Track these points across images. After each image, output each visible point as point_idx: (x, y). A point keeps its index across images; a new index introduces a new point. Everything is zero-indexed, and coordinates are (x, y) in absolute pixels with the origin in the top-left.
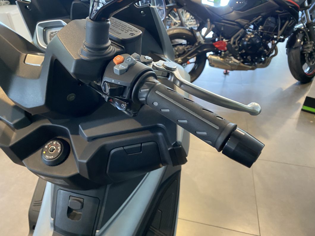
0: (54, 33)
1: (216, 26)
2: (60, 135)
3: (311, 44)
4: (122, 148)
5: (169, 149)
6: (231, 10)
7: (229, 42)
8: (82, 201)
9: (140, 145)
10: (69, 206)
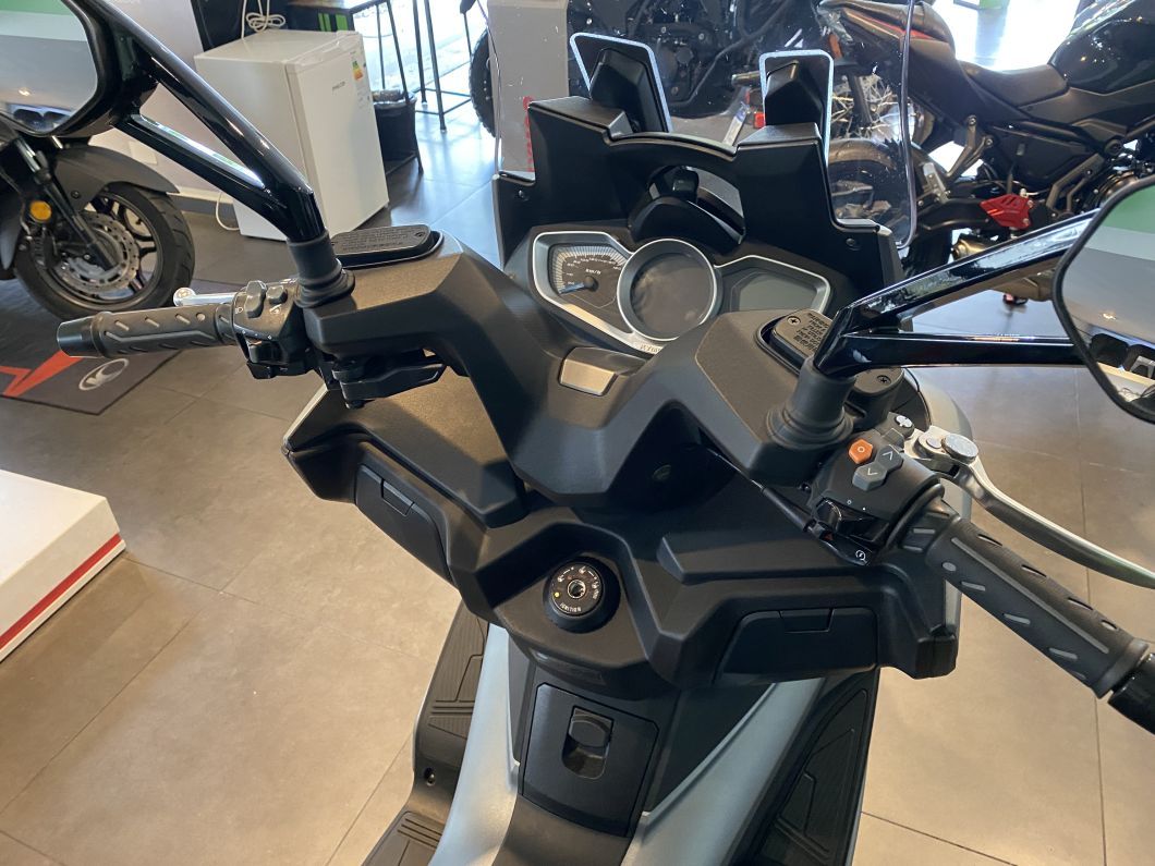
0: (575, 261)
1: (996, 141)
2: (588, 550)
4: (775, 614)
5: (921, 640)
6: (1061, 84)
7: (1042, 201)
8: (609, 726)
9: (827, 611)
10: (570, 732)
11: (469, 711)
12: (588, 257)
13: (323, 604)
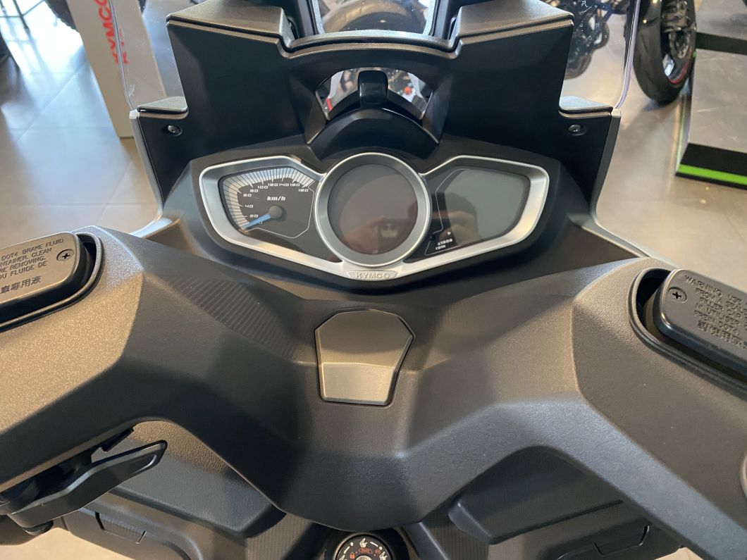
0: (252, 191)
3: (682, 8)
12: (266, 183)
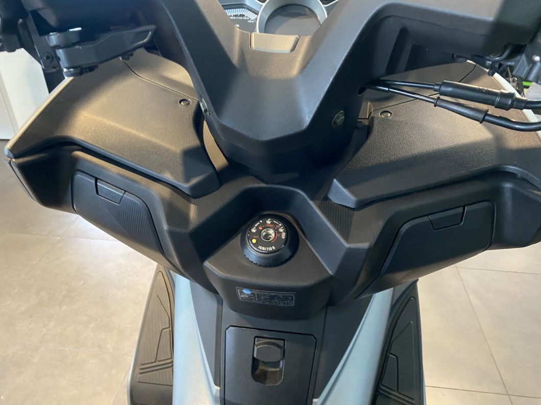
4: (425, 219)
8: (282, 345)
9: (460, 210)
10: (255, 356)
11: (171, 365)
13: (43, 333)
